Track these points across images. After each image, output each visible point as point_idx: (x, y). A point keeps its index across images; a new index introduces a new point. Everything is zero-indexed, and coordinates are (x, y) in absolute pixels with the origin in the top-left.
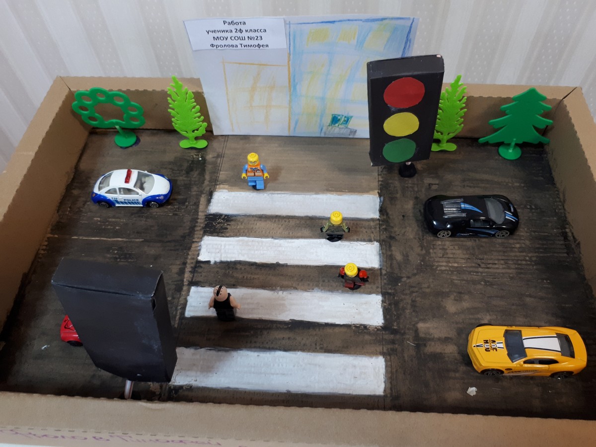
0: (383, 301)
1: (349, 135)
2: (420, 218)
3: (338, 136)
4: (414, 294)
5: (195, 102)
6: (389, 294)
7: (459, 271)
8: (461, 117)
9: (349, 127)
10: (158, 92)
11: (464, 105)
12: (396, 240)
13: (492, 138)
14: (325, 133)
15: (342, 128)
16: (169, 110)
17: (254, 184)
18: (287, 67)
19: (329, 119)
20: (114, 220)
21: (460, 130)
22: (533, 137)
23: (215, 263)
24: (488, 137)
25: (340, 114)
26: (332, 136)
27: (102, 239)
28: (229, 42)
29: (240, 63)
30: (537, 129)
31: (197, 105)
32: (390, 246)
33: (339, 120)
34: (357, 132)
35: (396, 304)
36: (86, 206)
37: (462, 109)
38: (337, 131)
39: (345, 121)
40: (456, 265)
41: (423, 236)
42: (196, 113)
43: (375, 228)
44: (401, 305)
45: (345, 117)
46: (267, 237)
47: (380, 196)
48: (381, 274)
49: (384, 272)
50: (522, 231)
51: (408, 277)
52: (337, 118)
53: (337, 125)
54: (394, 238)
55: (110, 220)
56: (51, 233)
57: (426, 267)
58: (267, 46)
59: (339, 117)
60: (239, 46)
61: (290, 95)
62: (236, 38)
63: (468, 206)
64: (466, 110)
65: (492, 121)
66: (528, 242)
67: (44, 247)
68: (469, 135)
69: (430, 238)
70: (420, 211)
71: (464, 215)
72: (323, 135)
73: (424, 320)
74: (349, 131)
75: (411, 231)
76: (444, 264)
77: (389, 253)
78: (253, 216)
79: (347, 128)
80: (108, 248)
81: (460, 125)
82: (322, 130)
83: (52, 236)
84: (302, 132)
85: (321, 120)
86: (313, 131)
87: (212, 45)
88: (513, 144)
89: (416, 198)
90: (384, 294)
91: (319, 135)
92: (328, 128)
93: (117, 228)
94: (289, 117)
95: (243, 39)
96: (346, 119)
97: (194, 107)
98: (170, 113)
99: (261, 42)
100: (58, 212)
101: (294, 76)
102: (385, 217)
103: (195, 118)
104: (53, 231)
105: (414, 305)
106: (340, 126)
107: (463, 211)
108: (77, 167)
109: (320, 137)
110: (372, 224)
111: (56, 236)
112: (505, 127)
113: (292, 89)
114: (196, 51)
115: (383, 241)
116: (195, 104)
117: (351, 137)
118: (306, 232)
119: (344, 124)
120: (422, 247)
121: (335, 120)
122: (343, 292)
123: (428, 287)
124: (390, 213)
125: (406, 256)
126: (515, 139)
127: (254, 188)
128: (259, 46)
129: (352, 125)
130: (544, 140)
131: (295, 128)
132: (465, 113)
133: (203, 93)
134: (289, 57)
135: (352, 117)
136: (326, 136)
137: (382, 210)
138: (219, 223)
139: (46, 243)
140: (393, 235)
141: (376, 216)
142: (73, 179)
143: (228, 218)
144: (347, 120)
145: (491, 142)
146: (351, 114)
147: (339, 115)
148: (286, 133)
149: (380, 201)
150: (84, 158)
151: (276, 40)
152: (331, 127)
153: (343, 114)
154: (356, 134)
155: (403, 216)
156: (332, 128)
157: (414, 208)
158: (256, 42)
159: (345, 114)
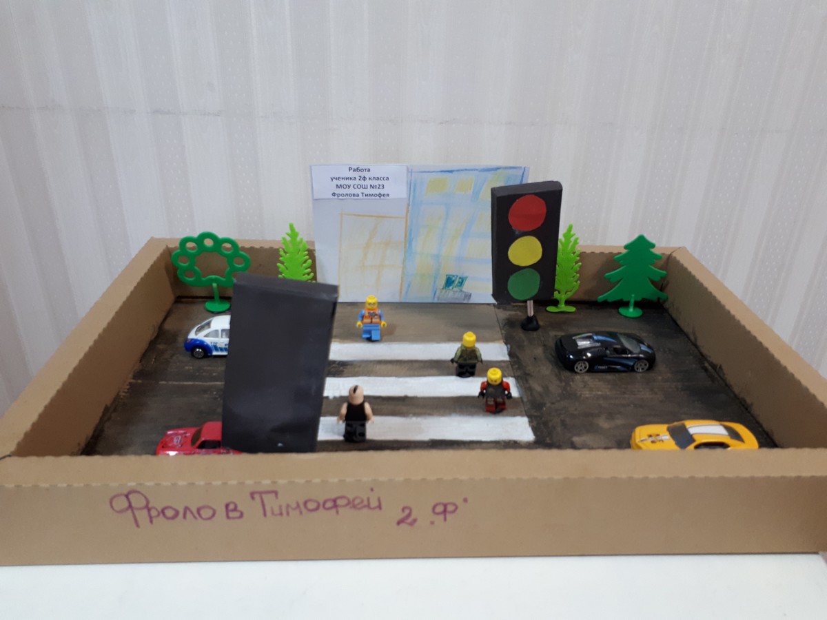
0: (530, 422)
1: (464, 300)
2: (553, 359)
3: (453, 301)
4: (562, 416)
5: (307, 255)
6: (536, 417)
7: (605, 398)
8: (577, 273)
9: (464, 290)
10: (266, 250)
11: (578, 258)
12: (531, 376)
13: (610, 296)
14: (438, 299)
15: (457, 291)
16: (279, 264)
17: (368, 336)
18: (405, 220)
19: (443, 282)
20: (210, 368)
21: (577, 288)
22: (650, 292)
23: (335, 398)
24: (607, 294)
25: (454, 274)
26: (446, 302)
27: (197, 383)
28: (351, 191)
29: (359, 215)
30: (653, 282)
31: (309, 259)
32: (527, 381)
33: (453, 281)
34: (472, 295)
35: (545, 424)
36: (174, 358)
37: (576, 263)
38: (451, 295)
39: (459, 282)
40: (600, 393)
41: (560, 373)
42: (307, 269)
43: (508, 367)
44: (550, 424)
45: (460, 278)
46: (391, 376)
47: (506, 344)
48: (522, 401)
49: (525, 400)
50: (661, 366)
51: (553, 403)
52: (451, 279)
53: (451, 288)
54: (529, 374)
55: (205, 368)
56: (134, 379)
57: (568, 395)
58: (388, 195)
59: (454, 278)
60: (361, 195)
61: (405, 252)
62: (359, 186)
63: (600, 338)
64: (580, 264)
65: (607, 274)
66: (669, 375)
67: (126, 390)
68: (586, 298)
69: (567, 374)
70: (551, 354)
71: (598, 344)
72: (436, 301)
73: (579, 435)
74: (463, 295)
75: (546, 370)
76: (587, 392)
77: (527, 386)
78: (371, 361)
79: (461, 291)
80: (205, 390)
81: (576, 282)
82: (435, 294)
83: (134, 381)
84: (413, 298)
85: (435, 282)
86: (426, 296)
87: (334, 194)
88: (632, 301)
89: (545, 345)
90: (529, 416)
91: (430, 301)
92: (441, 292)
93: (214, 374)
94: (402, 278)
95: (365, 187)
96: (460, 280)
97: (305, 262)
98: (278, 267)
99: (382, 191)
100: (141, 361)
101: (411, 230)
102: (516, 359)
103: (304, 275)
104: (135, 377)
105: (563, 422)
106: (455, 289)
107: (598, 341)
108: (161, 328)
109: (433, 303)
110: (503, 364)
111: (139, 381)
112: (622, 281)
113: (407, 245)
114: (317, 200)
115: (518, 376)
116: (307, 257)
117: (465, 302)
118: (434, 371)
119: (459, 286)
120: (561, 380)
121: (449, 282)
122: (484, 415)
123: (576, 410)
124: (520, 356)
125: (546, 388)
126: (633, 295)
127: (370, 340)
128: (380, 195)
129: (466, 288)
130: (662, 295)
131: (407, 293)
132: (581, 267)
133: (314, 250)
134: (408, 208)
135: (467, 278)
136: (440, 301)
137: (510, 354)
138: (333, 367)
139: (128, 387)
140: (527, 372)
141: (507, 358)
142: (157, 337)
143: (343, 364)
144: (461, 283)
145: (610, 300)
146: (465, 275)
147: (453, 276)
148: (397, 299)
149: (508, 348)
150: (168, 321)
151: (397, 190)
152: (444, 291)
153: (458, 274)
154: (471, 298)
155: (535, 359)
156: (446, 292)
157: (544, 352)
158: (376, 191)
159: (460, 275)
